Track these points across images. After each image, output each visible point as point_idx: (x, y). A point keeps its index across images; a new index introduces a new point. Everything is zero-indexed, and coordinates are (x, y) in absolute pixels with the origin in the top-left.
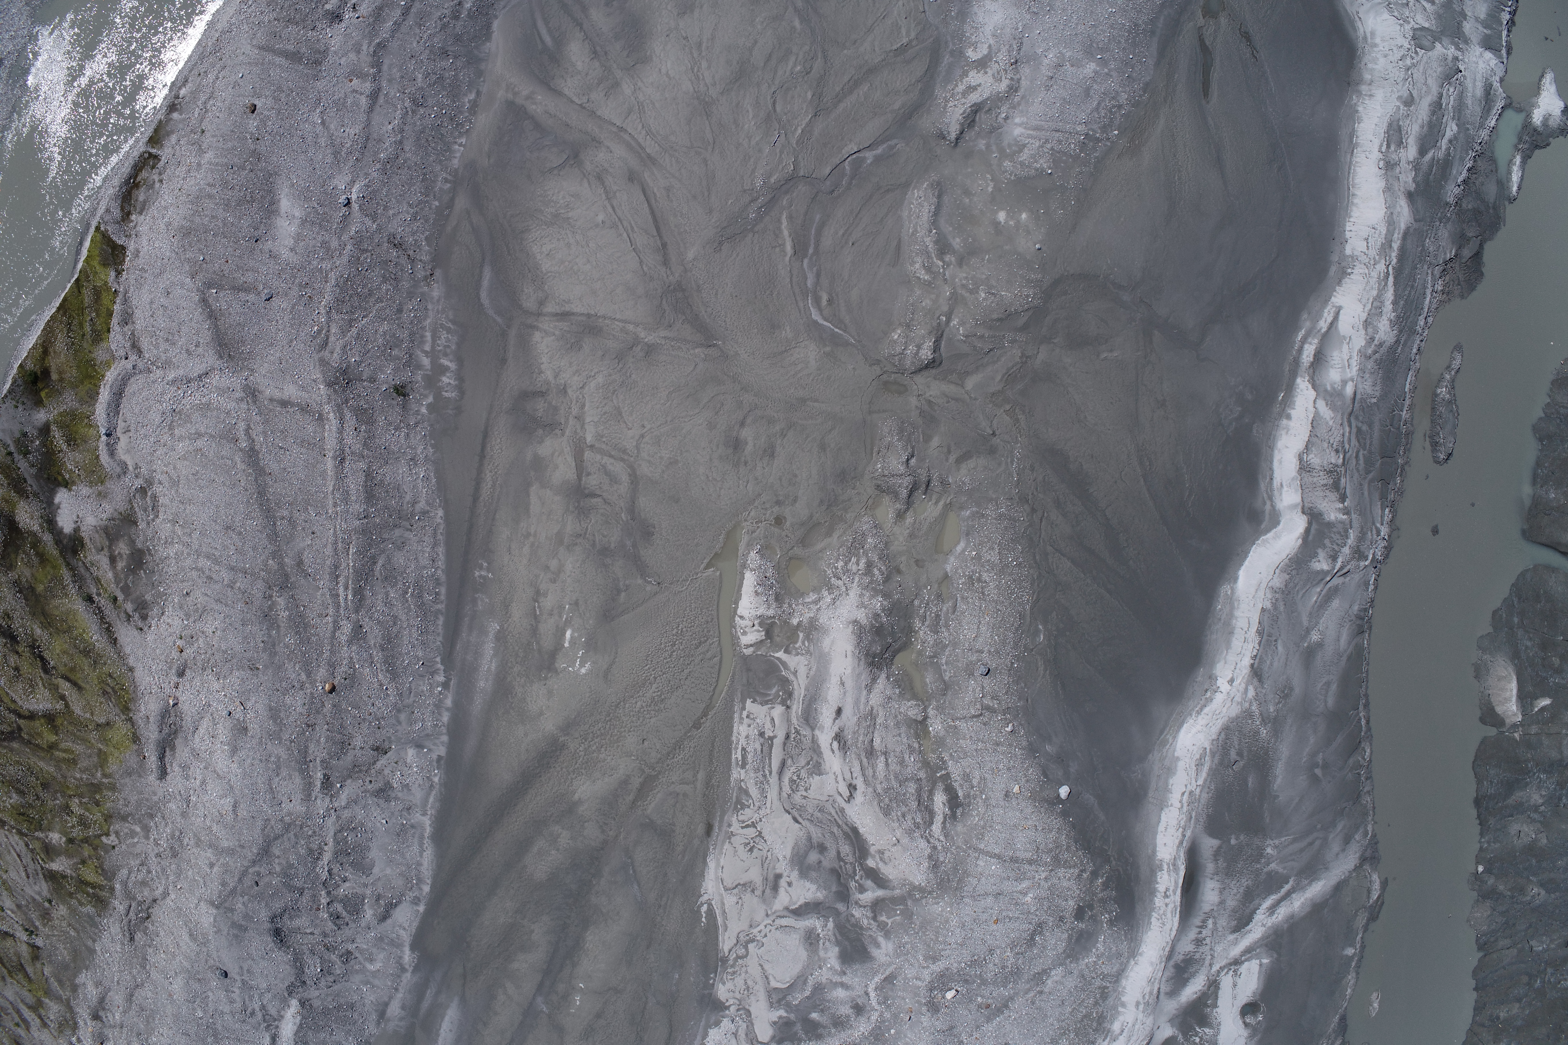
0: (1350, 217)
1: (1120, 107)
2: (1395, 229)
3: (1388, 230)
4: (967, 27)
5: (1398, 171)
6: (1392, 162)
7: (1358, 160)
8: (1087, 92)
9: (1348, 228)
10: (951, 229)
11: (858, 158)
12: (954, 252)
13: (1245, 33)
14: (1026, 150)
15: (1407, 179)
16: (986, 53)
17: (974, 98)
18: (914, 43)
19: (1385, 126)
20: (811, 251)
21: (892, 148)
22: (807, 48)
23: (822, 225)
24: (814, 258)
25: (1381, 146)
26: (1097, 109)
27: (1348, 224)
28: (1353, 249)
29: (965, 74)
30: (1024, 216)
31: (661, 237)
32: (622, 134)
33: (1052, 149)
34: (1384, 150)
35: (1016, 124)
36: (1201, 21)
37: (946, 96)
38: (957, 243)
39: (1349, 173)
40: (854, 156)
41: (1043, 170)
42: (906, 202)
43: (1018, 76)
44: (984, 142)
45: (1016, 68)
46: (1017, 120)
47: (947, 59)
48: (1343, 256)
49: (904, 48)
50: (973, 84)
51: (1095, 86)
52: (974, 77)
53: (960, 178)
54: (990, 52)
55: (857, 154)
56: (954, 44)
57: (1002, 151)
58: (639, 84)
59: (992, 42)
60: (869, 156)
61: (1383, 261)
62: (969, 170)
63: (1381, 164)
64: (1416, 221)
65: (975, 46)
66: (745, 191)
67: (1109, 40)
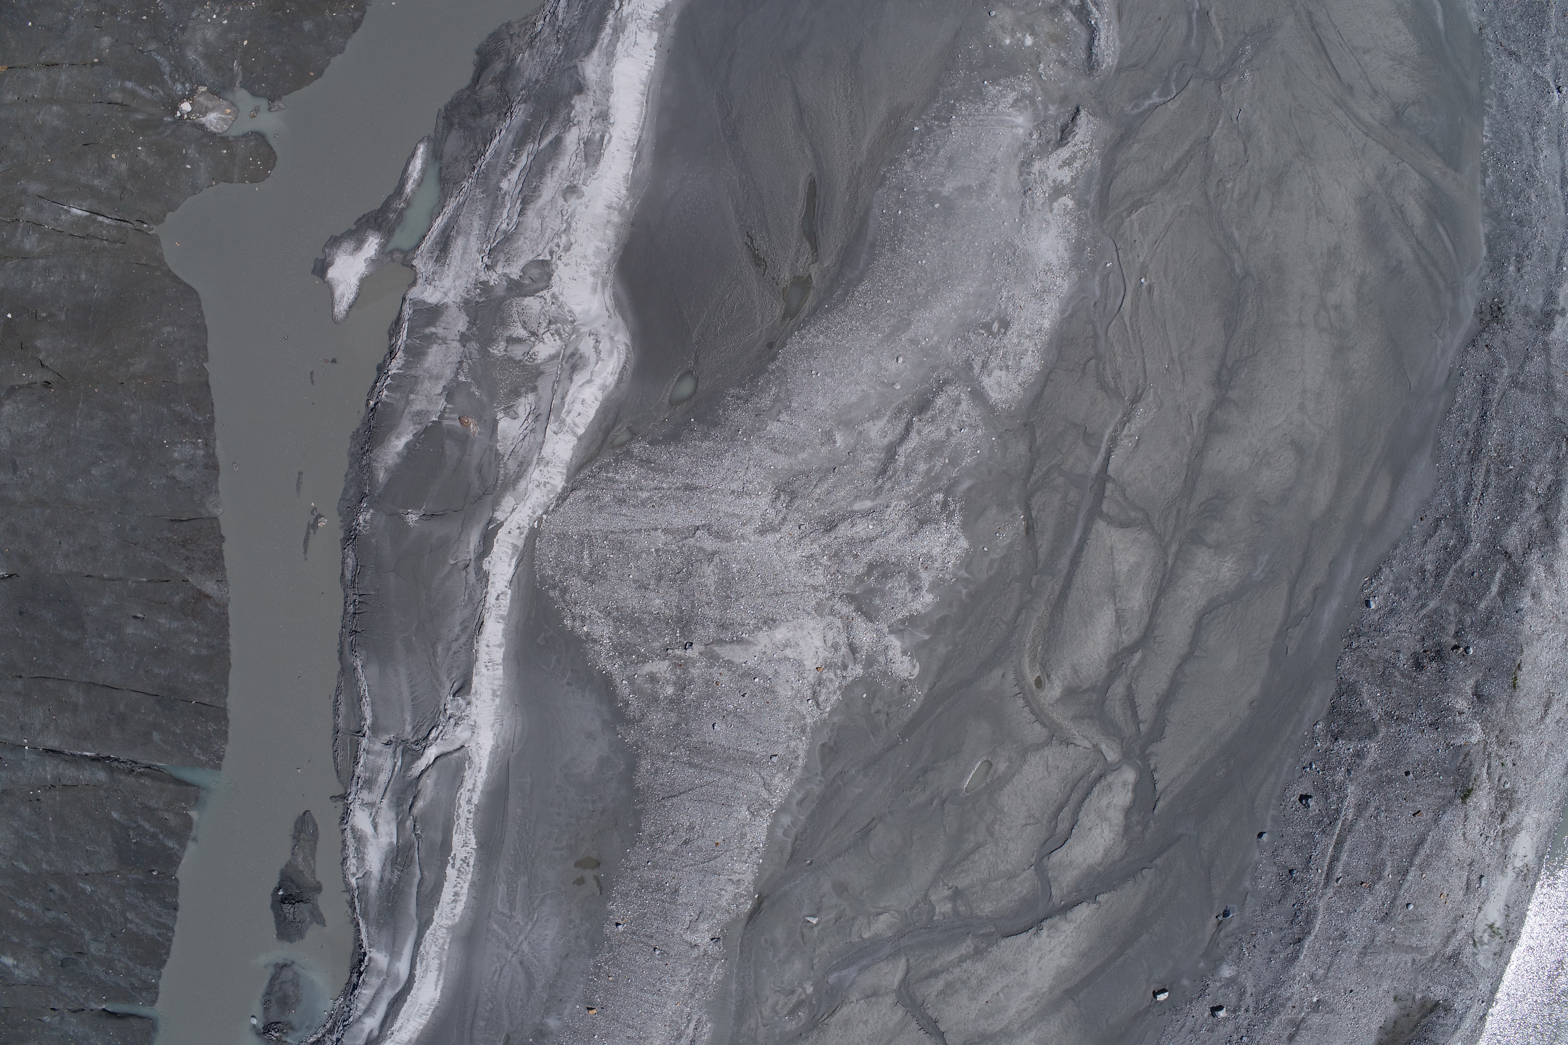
0: (649, 71)
1: (912, 155)
2: (607, 47)
3: (615, 47)
4: (1074, 233)
5: (594, 111)
6: (600, 120)
7: (634, 132)
8: (951, 162)
9: (653, 59)
10: (1075, 29)
11: (1166, 97)
12: (1071, 8)
13: (759, 265)
14: (1011, 101)
15: (582, 106)
16: (1055, 205)
17: (1064, 153)
18: (1125, 214)
19: (602, 164)
20: (1194, 15)
21: (1136, 106)
22: (1224, 207)
23: (1188, 37)
24: (1191, 9)
25: (609, 141)
26: (938, 148)
27: (652, 64)
28: (650, 37)
29: (1074, 180)
30: (1008, 42)
31: (1317, 35)
32: (1365, 131)
33: (985, 105)
34: (607, 134)
35: (1022, 127)
36: (814, 271)
37: (1092, 155)
38: (1069, 17)
39: (645, 119)
40: (1169, 98)
41: (992, 84)
42: (1118, 55)
43: (1022, 178)
44: (1050, 112)
45: (1024, 187)
46: (1021, 131)
47: (1092, 197)
48: (661, 31)
49: (1135, 206)
50: (1066, 168)
51: (942, 170)
52: (1065, 176)
53: (1071, 77)
54: (1051, 205)
55: (1166, 100)
56: (1085, 214)
57: (1033, 103)
58: (1361, 177)
59: (1049, 216)
60: (1155, 99)
61: (624, 14)
62: (1062, 85)
63: (612, 121)
64: (576, 67)
65: (1066, 212)
66: (1258, 69)
67: (925, 226)
